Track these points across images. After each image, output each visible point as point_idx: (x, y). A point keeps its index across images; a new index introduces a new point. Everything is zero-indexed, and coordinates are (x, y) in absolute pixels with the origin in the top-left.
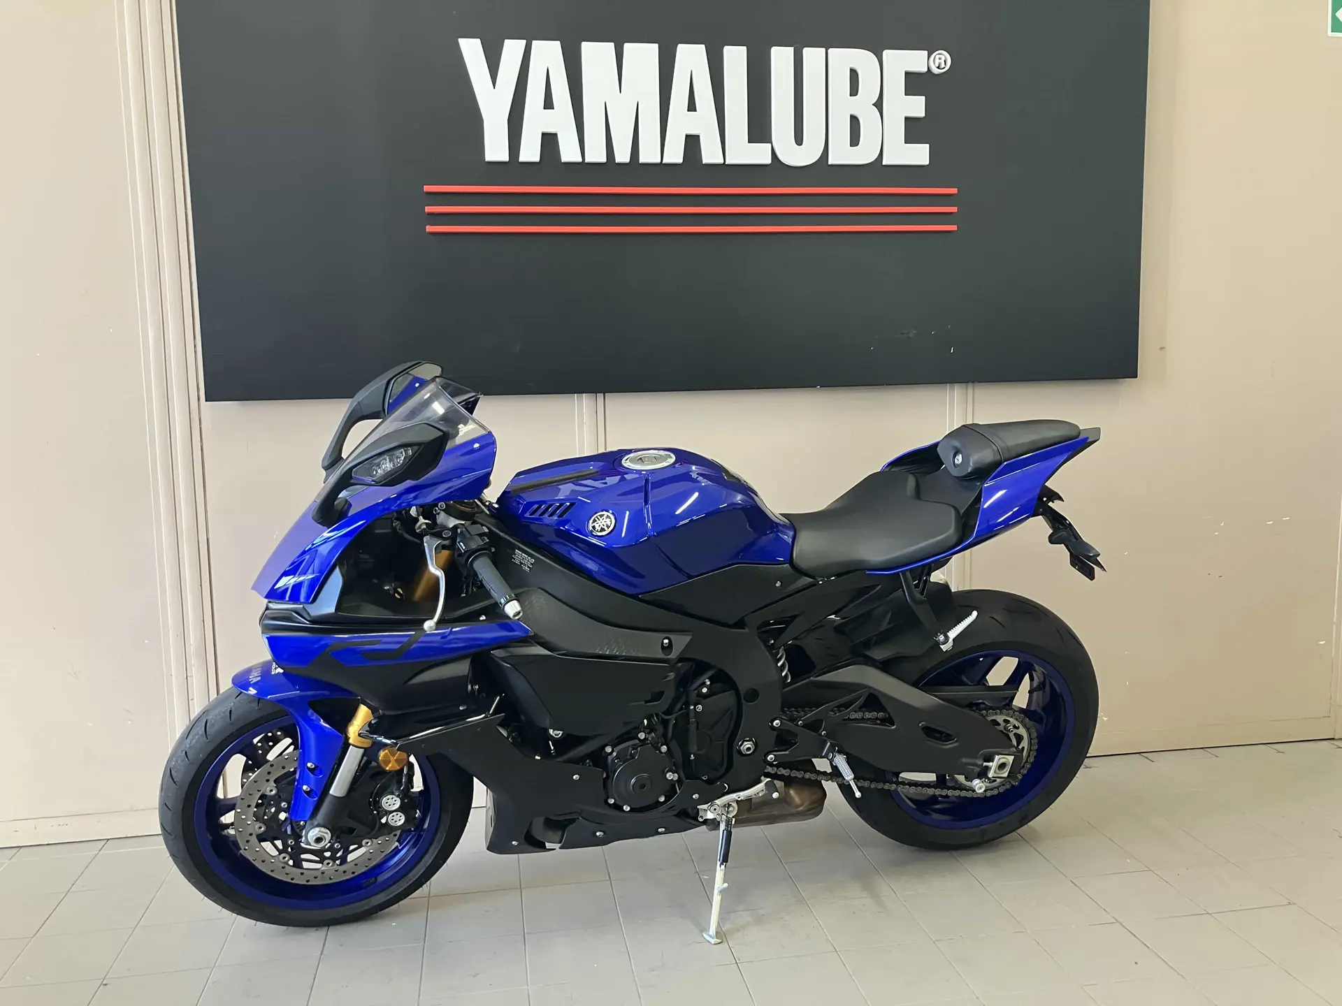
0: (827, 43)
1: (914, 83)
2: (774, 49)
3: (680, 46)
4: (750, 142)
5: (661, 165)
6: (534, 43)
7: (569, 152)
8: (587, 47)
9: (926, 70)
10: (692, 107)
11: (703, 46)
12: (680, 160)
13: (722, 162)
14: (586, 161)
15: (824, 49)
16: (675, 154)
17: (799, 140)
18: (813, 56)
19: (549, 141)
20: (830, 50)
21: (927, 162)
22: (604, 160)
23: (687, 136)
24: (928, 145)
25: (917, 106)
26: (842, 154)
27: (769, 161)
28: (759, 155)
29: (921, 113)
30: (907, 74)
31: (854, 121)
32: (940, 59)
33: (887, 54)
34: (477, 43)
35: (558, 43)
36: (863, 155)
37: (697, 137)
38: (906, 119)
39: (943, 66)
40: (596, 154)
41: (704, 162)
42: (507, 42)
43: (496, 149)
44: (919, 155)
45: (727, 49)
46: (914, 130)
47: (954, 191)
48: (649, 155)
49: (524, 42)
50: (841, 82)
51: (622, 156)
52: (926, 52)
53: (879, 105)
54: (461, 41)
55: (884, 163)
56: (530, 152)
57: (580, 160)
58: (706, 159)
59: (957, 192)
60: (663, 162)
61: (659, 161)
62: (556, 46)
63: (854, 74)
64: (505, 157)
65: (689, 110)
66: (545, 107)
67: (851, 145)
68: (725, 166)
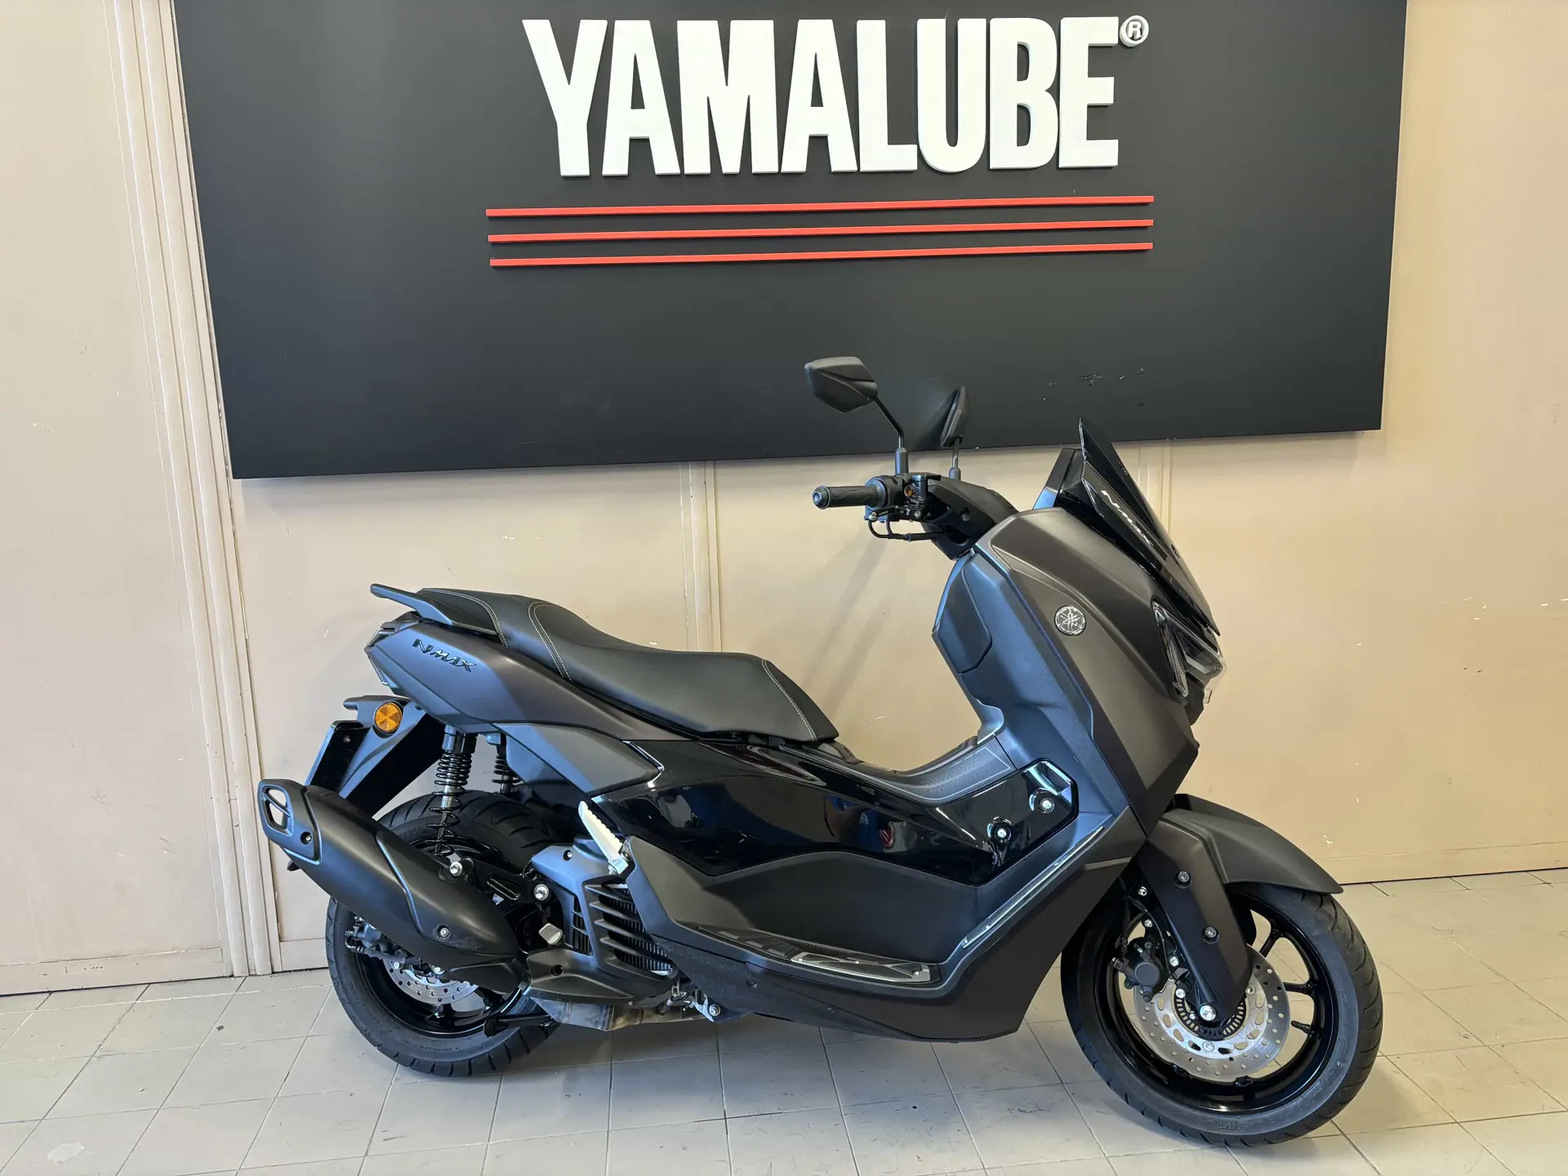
0: (989, 13)
1: (1101, 59)
2: (921, 21)
3: (802, 22)
4: (890, 143)
5: (778, 175)
6: (619, 24)
7: (664, 162)
8: (684, 27)
9: (1116, 42)
10: (817, 100)
11: (830, 22)
12: (803, 168)
13: (856, 169)
15: (983, 21)
16: (796, 160)
17: (952, 138)
18: (971, 29)
19: (640, 148)
20: (994, 22)
22: (705, 168)
23: (812, 138)
24: (1117, 141)
25: (1103, 90)
26: (1007, 155)
27: (913, 165)
28: (903, 158)
29: (1107, 98)
30: (1092, 48)
31: (1023, 112)
32: (1135, 27)
33: (1067, 23)
35: (646, 24)
36: (1035, 156)
37: (824, 139)
38: (1089, 107)
39: (1138, 36)
40: (697, 163)
41: (834, 168)
42: (582, 21)
43: (573, 160)
44: (1106, 153)
45: (862, 25)
46: (1099, 122)
47: (1150, 199)
48: (764, 162)
49: (604, 24)
50: (1004, 62)
51: (731, 164)
52: (1116, 19)
53: (1055, 90)
54: (524, 21)
55: (1061, 166)
56: (616, 162)
57: (677, 171)
59: (1153, 200)
60: (783, 170)
61: (777, 170)
62: (645, 26)
63: (1023, 50)
64: (585, 170)
65: (813, 105)
66: (634, 106)
67: (1019, 144)
68: (858, 174)
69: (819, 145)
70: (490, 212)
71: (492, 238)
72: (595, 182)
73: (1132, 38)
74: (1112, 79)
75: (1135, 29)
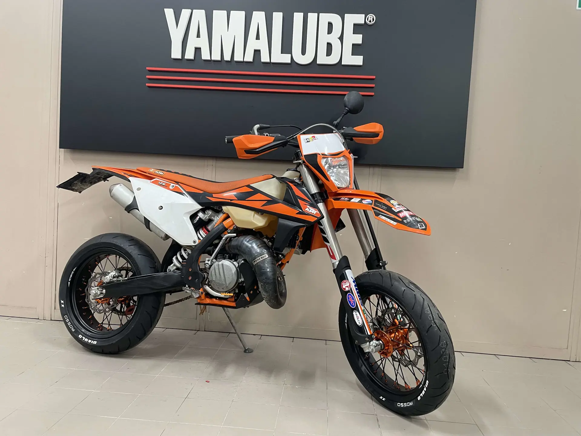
0: (319, 11)
1: (357, 28)
2: (295, 14)
3: (254, 12)
4: (282, 53)
5: (243, 62)
6: (194, 10)
7: (205, 56)
8: (215, 12)
9: (363, 22)
10: (258, 38)
11: (264, 13)
12: (251, 60)
13: (269, 61)
14: (212, 59)
15: (317, 14)
16: (249, 58)
17: (304, 52)
18: (312, 17)
19: (198, 50)
20: (320, 14)
21: (361, 64)
22: (219, 59)
23: (255, 51)
24: (362, 56)
25: (358, 39)
26: (323, 59)
27: (290, 62)
28: (286, 59)
29: (360, 42)
30: (355, 25)
31: (329, 45)
32: (371, 18)
33: (346, 15)
34: (172, 10)
35: (203, 11)
36: (333, 60)
37: (259, 51)
38: (353, 45)
39: (372, 21)
40: (216, 57)
41: (262, 61)
42: (183, 10)
43: (176, 53)
44: (358, 60)
45: (275, 14)
46: (356, 49)
47: (374, 77)
48: (238, 57)
49: (190, 11)
50: (324, 28)
51: (227, 57)
52: (364, 15)
53: (341, 38)
54: (165, 9)
55: (343, 63)
56: (190, 55)
57: (209, 58)
58: (263, 60)
59: (375, 78)
60: (244, 60)
61: (242, 60)
62: (203, 12)
63: (330, 25)
64: (179, 56)
65: (256, 39)
66: (197, 37)
67: (327, 56)
68: (270, 63)
69: (257, 53)
70: (147, 68)
71: (148, 77)
72: (182, 61)
73: (370, 21)
74: (362, 35)
75: (371, 19)
